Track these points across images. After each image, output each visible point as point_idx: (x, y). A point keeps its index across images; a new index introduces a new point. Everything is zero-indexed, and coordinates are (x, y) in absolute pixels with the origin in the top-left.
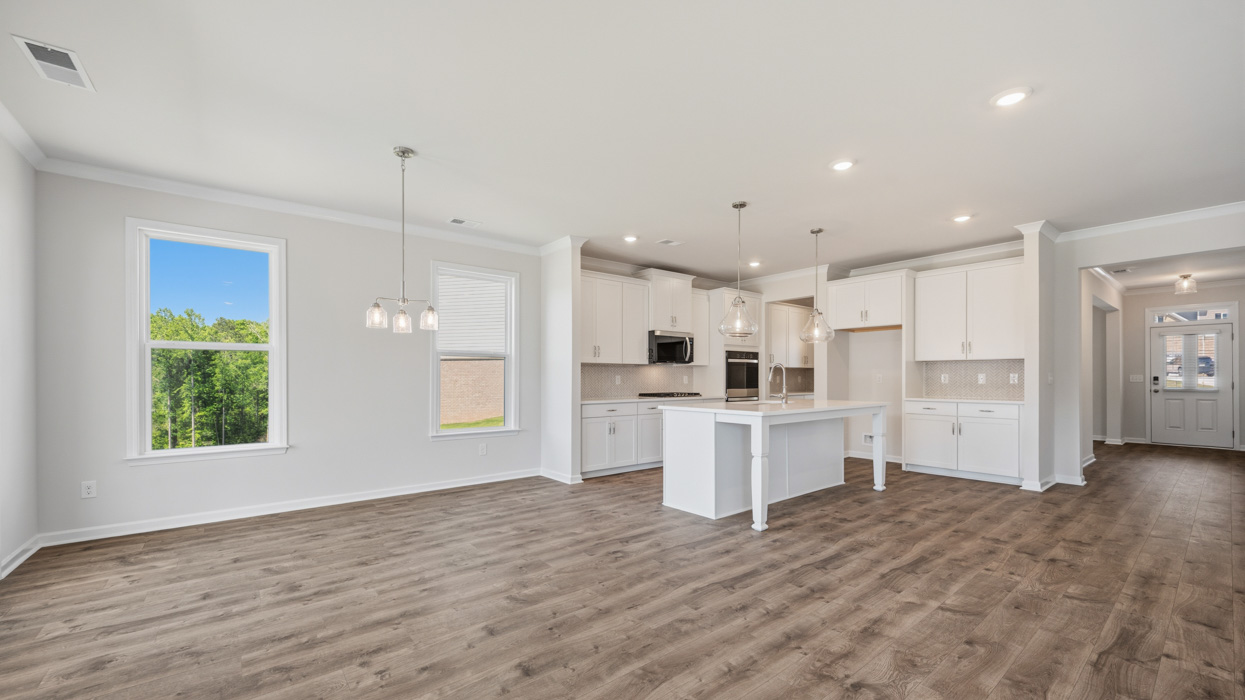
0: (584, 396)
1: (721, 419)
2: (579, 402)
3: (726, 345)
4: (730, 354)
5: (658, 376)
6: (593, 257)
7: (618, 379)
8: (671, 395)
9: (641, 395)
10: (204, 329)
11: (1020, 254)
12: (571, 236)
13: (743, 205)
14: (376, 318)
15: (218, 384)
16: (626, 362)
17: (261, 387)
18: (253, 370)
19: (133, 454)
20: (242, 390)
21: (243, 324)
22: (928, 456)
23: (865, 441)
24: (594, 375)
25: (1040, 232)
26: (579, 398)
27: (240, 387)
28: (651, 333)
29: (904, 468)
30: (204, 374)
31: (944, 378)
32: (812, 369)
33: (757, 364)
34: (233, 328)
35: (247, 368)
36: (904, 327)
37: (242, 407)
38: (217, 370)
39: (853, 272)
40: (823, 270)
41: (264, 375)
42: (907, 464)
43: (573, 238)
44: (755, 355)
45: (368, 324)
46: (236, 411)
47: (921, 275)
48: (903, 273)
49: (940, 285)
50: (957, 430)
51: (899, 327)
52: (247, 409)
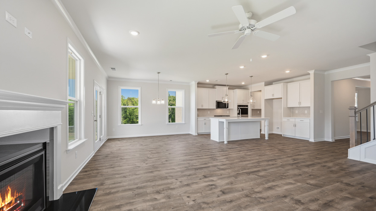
0: (198, 116)
1: (220, 121)
2: (197, 117)
3: (237, 104)
4: (239, 106)
5: (220, 111)
6: (200, 85)
7: (209, 112)
8: (222, 116)
9: (215, 116)
10: (125, 100)
11: (309, 79)
12: (195, 81)
13: (227, 74)
14: (154, 102)
15: (128, 114)
16: (210, 108)
17: (137, 114)
18: (135, 110)
19: (119, 125)
20: (133, 115)
21: (133, 98)
22: (288, 133)
23: (277, 129)
24: (201, 111)
25: (314, 73)
26: (197, 116)
27: (133, 114)
28: (216, 101)
29: (283, 136)
30: (125, 111)
31: (297, 112)
32: (261, 109)
33: (248, 108)
34: (131, 100)
35: (134, 109)
36: (283, 98)
37: (133, 119)
38: (128, 110)
39: (274, 83)
40: (263, 83)
41: (138, 111)
42: (283, 135)
43: (195, 82)
44: (247, 106)
45: (153, 103)
46: (132, 120)
47: (288, 84)
48: (282, 84)
49: (293, 87)
50: (295, 126)
51: (281, 98)
52: (134, 120)
